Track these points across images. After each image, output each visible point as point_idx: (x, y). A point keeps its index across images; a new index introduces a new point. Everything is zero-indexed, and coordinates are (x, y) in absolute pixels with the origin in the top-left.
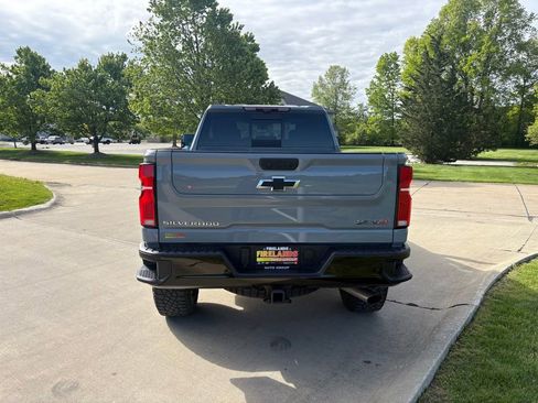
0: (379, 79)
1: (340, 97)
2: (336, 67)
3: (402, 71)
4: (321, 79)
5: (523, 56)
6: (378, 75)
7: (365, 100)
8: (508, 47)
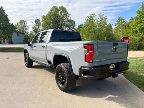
0: (35, 25)
1: (24, 29)
2: (22, 20)
3: (42, 23)
4: (17, 23)
5: (69, 23)
6: (35, 24)
7: (32, 31)
8: (65, 20)
